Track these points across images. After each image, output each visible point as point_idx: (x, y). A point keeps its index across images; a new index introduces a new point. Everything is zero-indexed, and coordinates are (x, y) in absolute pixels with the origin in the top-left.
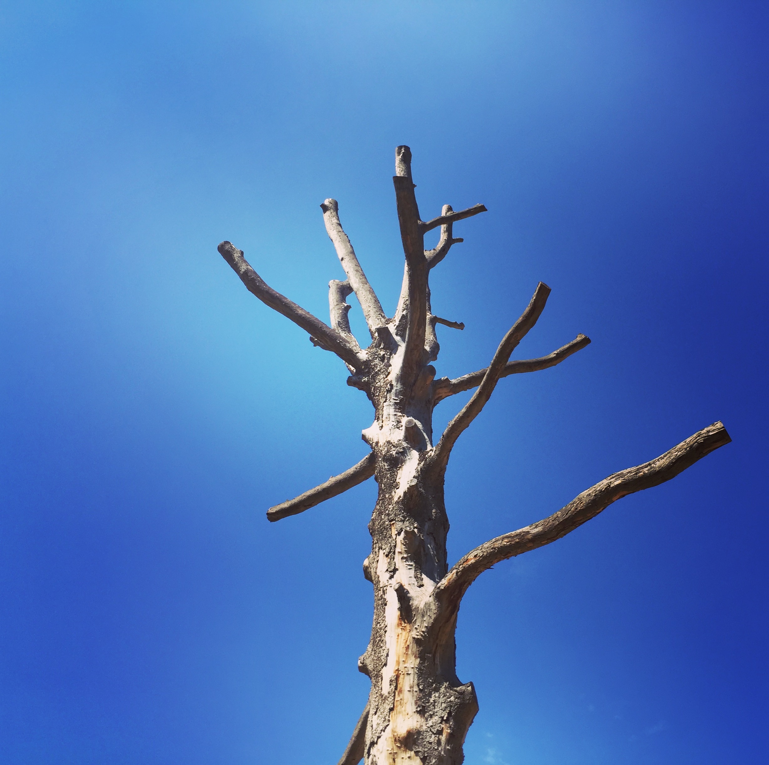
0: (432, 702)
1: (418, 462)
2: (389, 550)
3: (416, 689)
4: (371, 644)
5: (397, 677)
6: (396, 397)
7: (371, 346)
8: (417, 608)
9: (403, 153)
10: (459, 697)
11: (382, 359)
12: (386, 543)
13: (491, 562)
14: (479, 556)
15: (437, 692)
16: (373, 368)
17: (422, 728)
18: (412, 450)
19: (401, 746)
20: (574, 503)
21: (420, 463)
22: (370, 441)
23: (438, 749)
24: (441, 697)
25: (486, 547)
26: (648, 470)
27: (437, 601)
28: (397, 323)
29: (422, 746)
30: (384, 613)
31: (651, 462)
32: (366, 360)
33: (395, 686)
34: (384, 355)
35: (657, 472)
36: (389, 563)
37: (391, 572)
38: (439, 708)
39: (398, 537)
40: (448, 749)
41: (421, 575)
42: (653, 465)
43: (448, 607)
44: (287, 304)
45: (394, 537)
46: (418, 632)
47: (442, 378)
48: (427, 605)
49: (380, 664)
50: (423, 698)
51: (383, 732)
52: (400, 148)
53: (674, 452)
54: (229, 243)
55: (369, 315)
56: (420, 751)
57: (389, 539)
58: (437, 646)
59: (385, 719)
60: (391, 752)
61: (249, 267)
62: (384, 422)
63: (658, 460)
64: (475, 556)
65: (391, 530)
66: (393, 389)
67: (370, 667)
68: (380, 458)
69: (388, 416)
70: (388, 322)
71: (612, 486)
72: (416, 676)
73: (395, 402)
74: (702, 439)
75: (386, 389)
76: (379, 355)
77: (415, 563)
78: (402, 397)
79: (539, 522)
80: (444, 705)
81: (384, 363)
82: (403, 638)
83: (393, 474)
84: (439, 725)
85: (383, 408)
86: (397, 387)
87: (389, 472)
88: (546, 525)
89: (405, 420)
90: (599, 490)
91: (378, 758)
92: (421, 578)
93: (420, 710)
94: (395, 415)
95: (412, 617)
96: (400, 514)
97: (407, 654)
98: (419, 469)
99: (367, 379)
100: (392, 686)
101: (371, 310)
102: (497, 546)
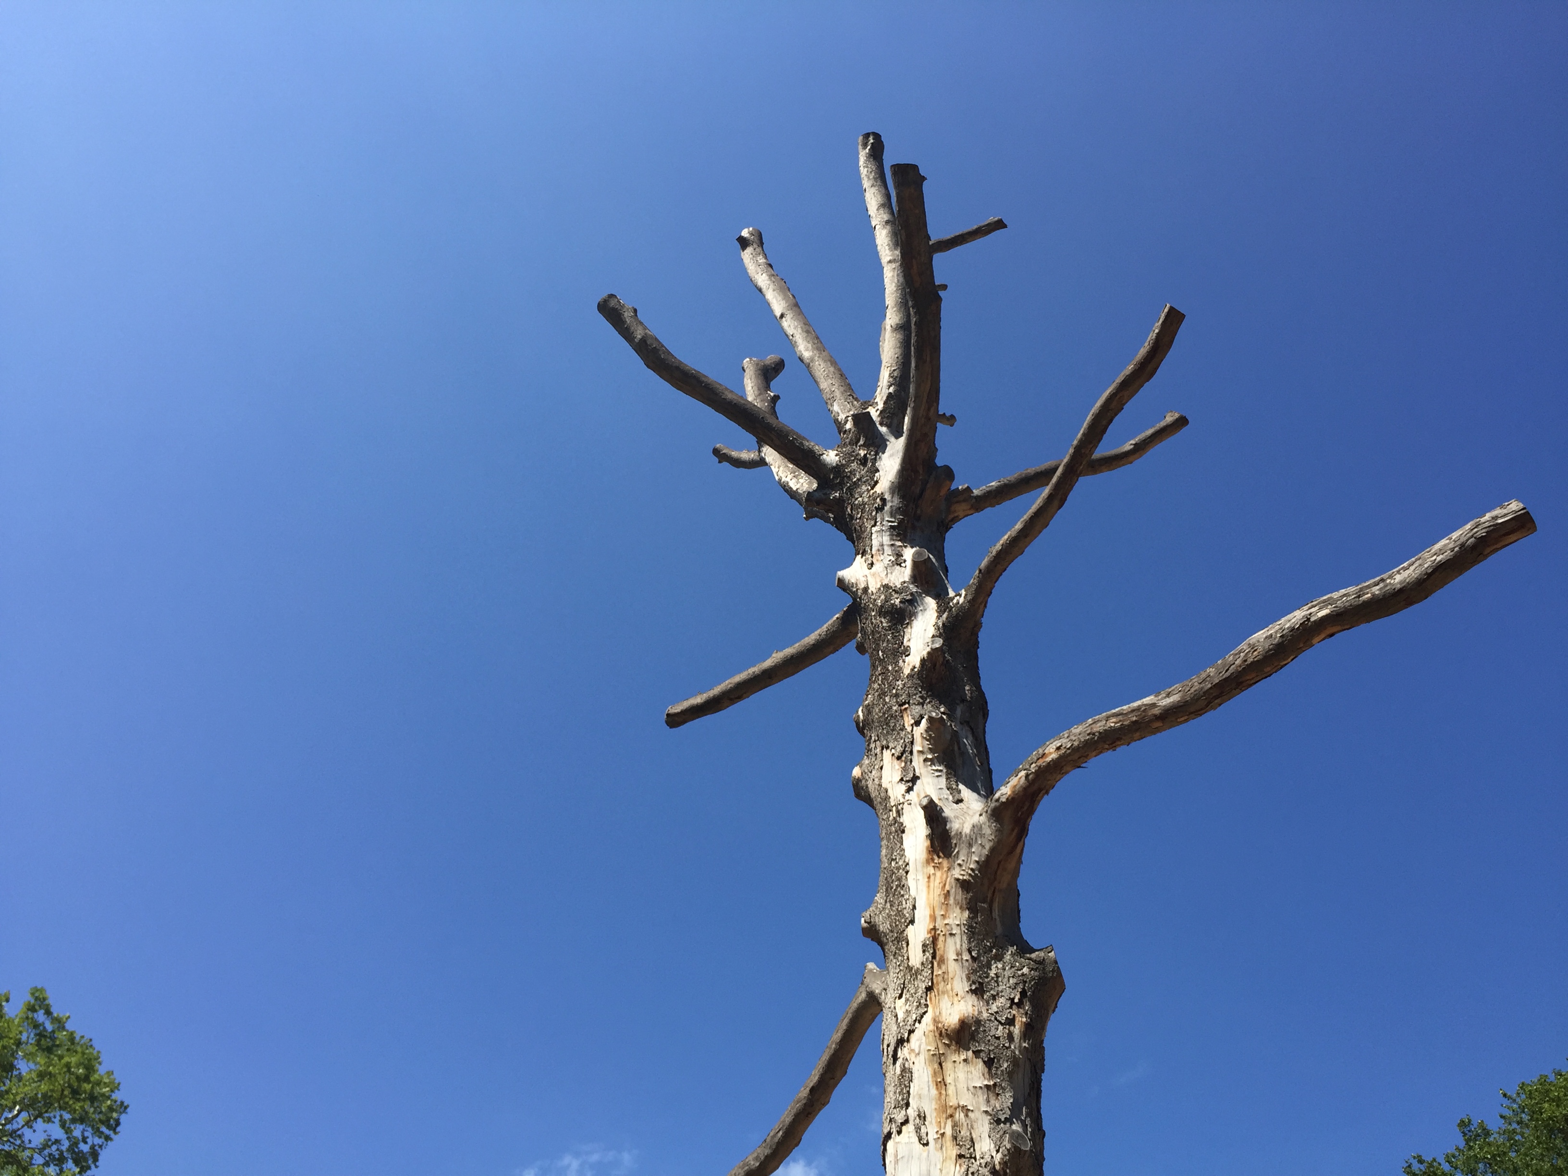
0: (993, 975)
1: (936, 614)
2: (902, 750)
3: (966, 956)
4: (883, 893)
5: (935, 940)
6: (891, 517)
7: (843, 443)
8: (959, 834)
9: (872, 143)
10: (1037, 968)
11: (864, 461)
12: (895, 739)
13: (1086, 756)
14: (1065, 748)
15: (1000, 961)
16: (849, 477)
17: (982, 1016)
18: (925, 597)
19: (951, 1042)
20: (1240, 652)
21: (941, 616)
22: (853, 587)
23: (1010, 1047)
24: (1007, 968)
25: (1078, 732)
26: (1380, 589)
27: (995, 820)
28: (881, 406)
29: (984, 1042)
30: (902, 844)
31: (1384, 576)
32: (837, 465)
33: (932, 953)
34: (865, 455)
35: (1398, 591)
36: (905, 769)
37: (907, 781)
38: (1006, 985)
39: (915, 728)
40: (1025, 1046)
41: (957, 785)
42: (1388, 581)
43: (1013, 830)
44: (709, 384)
45: (909, 729)
46: (963, 870)
47: (960, 488)
48: (976, 828)
49: (903, 920)
50: (978, 969)
51: (917, 1024)
52: (867, 136)
53: (1429, 556)
54: (616, 296)
55: (833, 397)
56: (983, 1050)
57: (901, 732)
58: (994, 892)
59: (920, 1003)
60: (935, 1052)
61: (647, 331)
62: (874, 556)
63: (1398, 572)
64: (1058, 748)
65: (903, 719)
66: (886, 506)
67: (884, 927)
68: (873, 611)
69: (880, 548)
70: (864, 406)
71: (1312, 619)
72: (965, 938)
73: (890, 526)
74: (1484, 531)
75: (875, 506)
76: (857, 456)
77: (946, 766)
78: (901, 517)
79: (1173, 688)
80: (1012, 981)
81: (866, 468)
82: (938, 881)
83: (897, 634)
84: (1008, 1011)
85: (871, 536)
86: (893, 502)
87: (890, 632)
88: (1186, 691)
89: (909, 553)
90: (1288, 628)
91: (914, 1063)
92: (957, 789)
93: (976, 988)
94: (892, 545)
95: (952, 848)
96: (917, 694)
97: (947, 904)
98: (940, 624)
99: (839, 494)
100: (927, 954)
101: (836, 390)
102: (1098, 729)
